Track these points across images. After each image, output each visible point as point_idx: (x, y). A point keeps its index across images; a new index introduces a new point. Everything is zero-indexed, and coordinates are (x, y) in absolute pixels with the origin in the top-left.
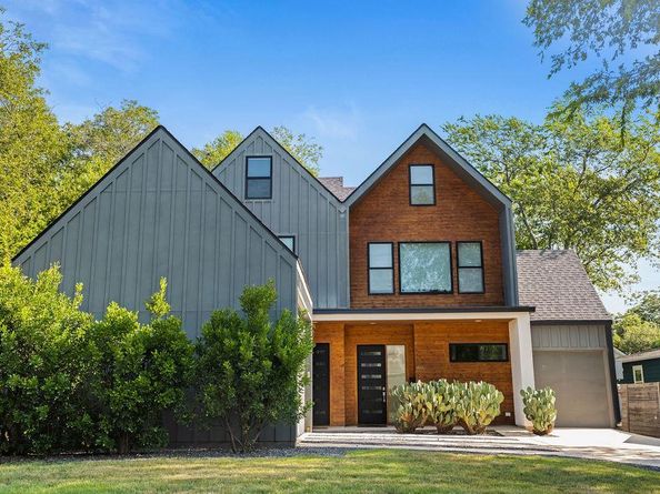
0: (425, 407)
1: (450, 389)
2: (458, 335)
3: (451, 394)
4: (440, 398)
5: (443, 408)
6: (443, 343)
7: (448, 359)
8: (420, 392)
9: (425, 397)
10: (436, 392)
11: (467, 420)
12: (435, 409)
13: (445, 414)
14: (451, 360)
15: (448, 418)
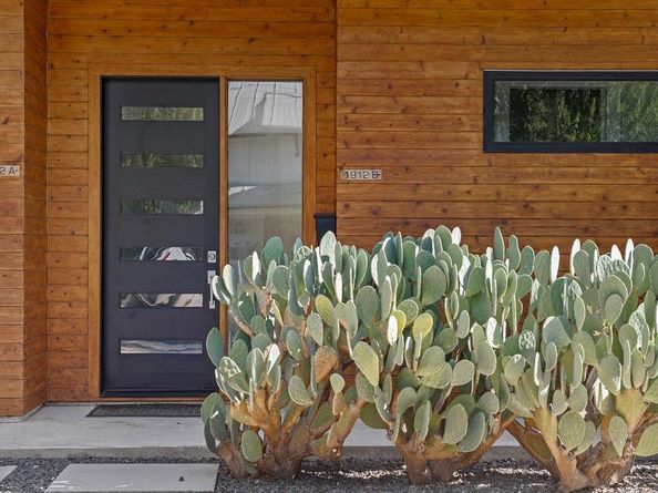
0: (347, 367)
1: (477, 275)
2: (524, 36)
3: (478, 303)
4: (424, 324)
5: (435, 373)
6: (460, 69)
7: (477, 138)
8: (327, 289)
9: (346, 316)
10: (407, 290)
11: (549, 431)
12: (396, 377)
13: (440, 401)
14: (490, 146)
15: (458, 415)
